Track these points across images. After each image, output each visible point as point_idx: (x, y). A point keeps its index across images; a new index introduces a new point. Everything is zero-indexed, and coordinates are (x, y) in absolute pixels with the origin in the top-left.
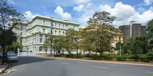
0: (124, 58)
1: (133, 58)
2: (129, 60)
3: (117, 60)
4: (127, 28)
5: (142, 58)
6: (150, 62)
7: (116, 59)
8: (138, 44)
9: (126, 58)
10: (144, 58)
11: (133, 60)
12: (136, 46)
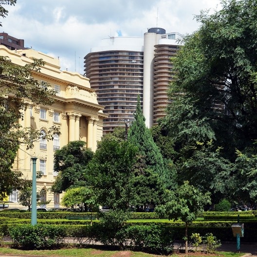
0: (52, 233)
1: (93, 232)
2: (77, 242)
3: (15, 247)
4: (131, 69)
5: (136, 231)
6: (171, 252)
7: (10, 242)
8: (117, 157)
9: (62, 234)
10: (147, 233)
11: (99, 243)
12: (105, 171)
